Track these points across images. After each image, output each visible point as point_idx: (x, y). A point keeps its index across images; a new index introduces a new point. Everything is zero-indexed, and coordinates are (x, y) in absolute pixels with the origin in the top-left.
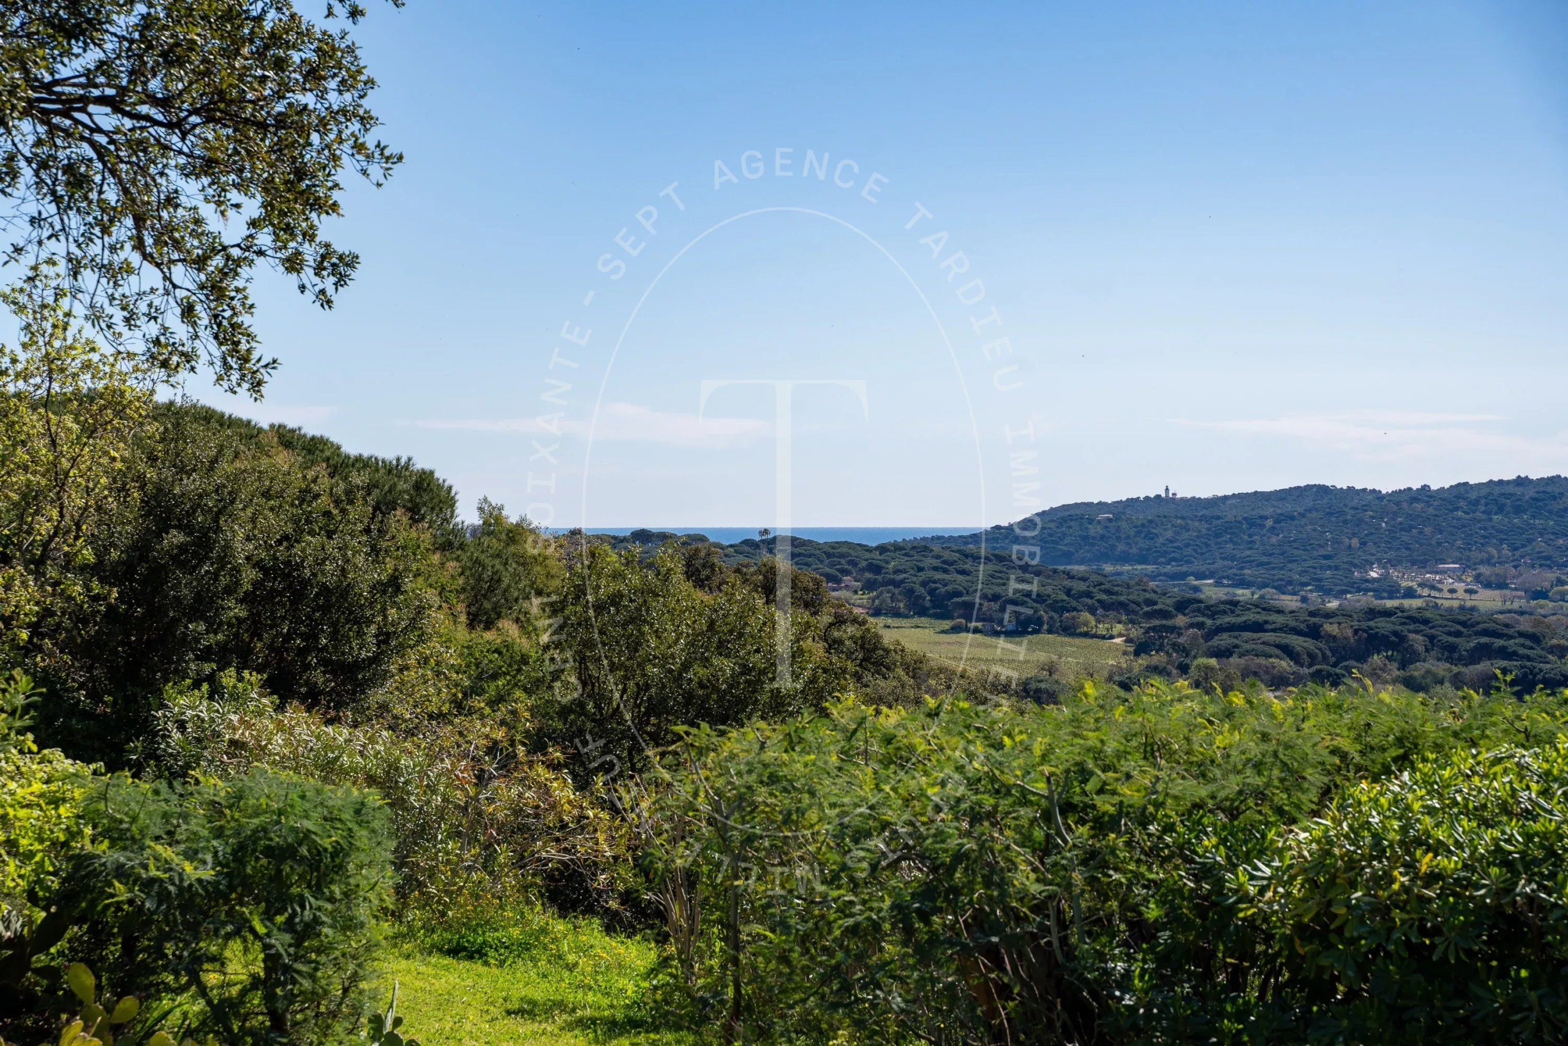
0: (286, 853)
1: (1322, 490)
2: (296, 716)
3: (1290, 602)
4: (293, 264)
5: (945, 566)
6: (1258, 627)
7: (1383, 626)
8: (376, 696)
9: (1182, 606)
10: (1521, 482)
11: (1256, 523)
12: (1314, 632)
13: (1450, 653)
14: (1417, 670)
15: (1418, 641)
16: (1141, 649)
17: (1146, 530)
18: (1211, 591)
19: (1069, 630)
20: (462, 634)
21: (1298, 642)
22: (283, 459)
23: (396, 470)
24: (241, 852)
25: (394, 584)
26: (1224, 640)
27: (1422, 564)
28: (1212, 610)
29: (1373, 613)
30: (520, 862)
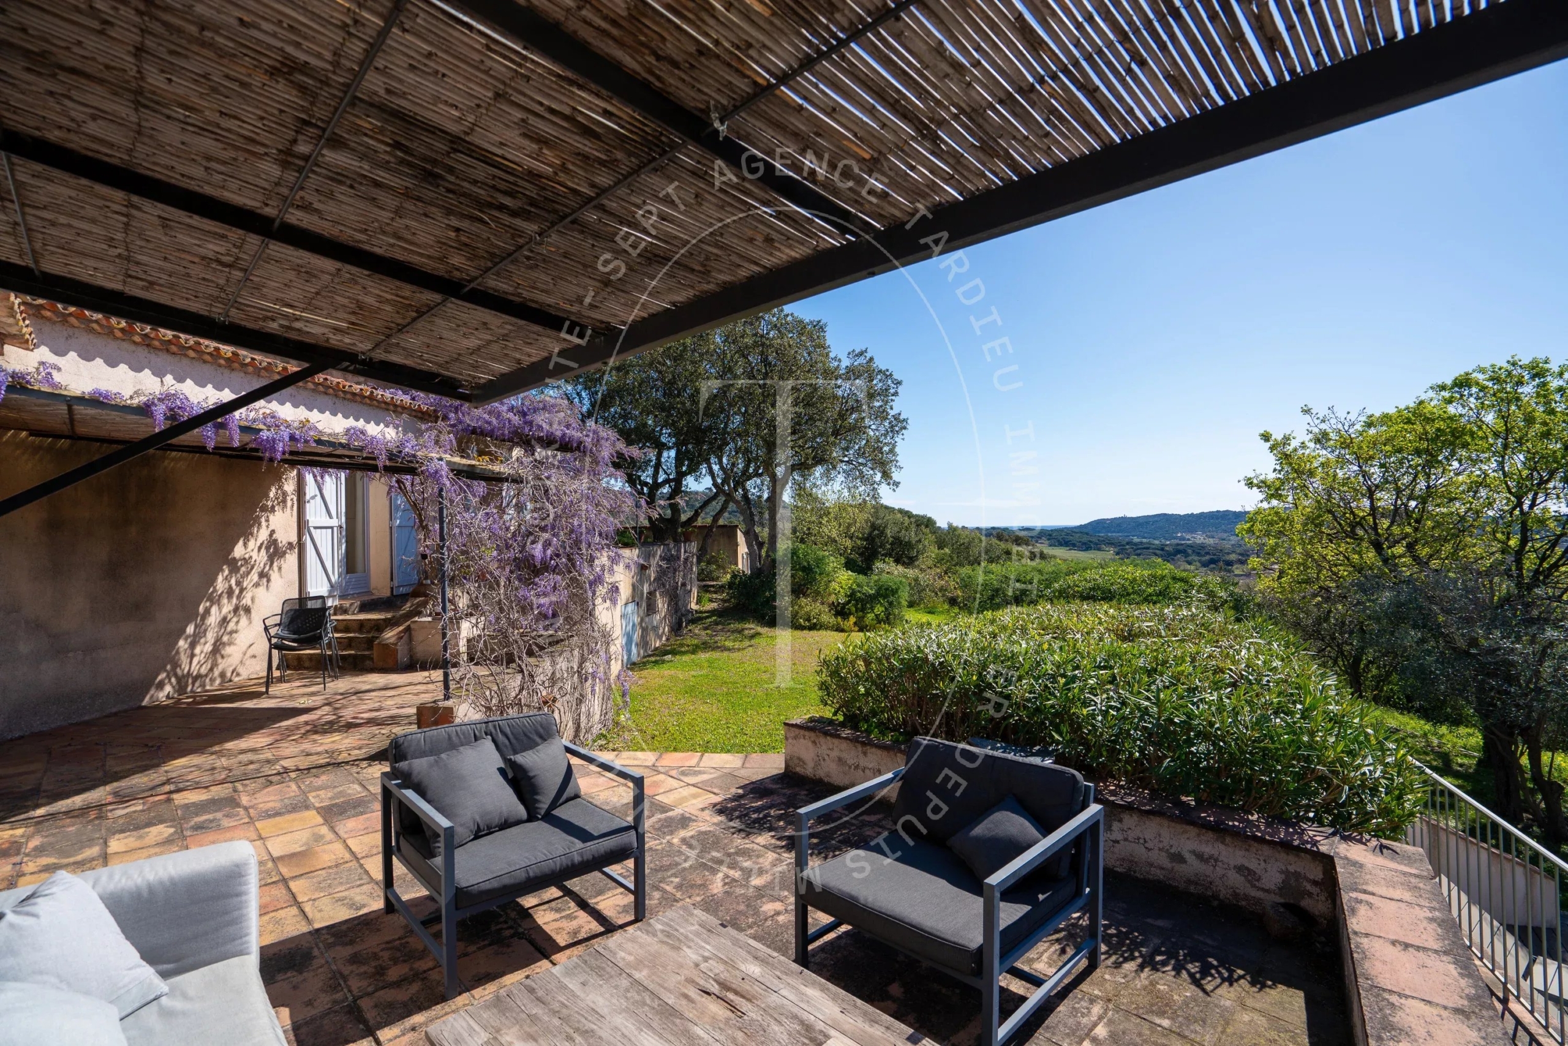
0: (887, 589)
1: (1165, 515)
2: (900, 568)
3: (1157, 542)
4: (889, 484)
5: (1067, 534)
6: (1148, 548)
7: (1180, 548)
8: (917, 563)
9: (1128, 543)
10: (1218, 512)
11: (1147, 523)
12: (1162, 549)
13: (1199, 554)
14: (1190, 558)
15: (1190, 551)
16: (1118, 554)
17: (1119, 525)
18: (1136, 540)
19: (1099, 549)
20: (936, 551)
21: (1158, 552)
22: (899, 515)
23: (923, 517)
24: (880, 588)
25: (920, 541)
26: (1139, 551)
27: (1192, 532)
28: (1136, 544)
29: (1178, 545)
30: (943, 596)
